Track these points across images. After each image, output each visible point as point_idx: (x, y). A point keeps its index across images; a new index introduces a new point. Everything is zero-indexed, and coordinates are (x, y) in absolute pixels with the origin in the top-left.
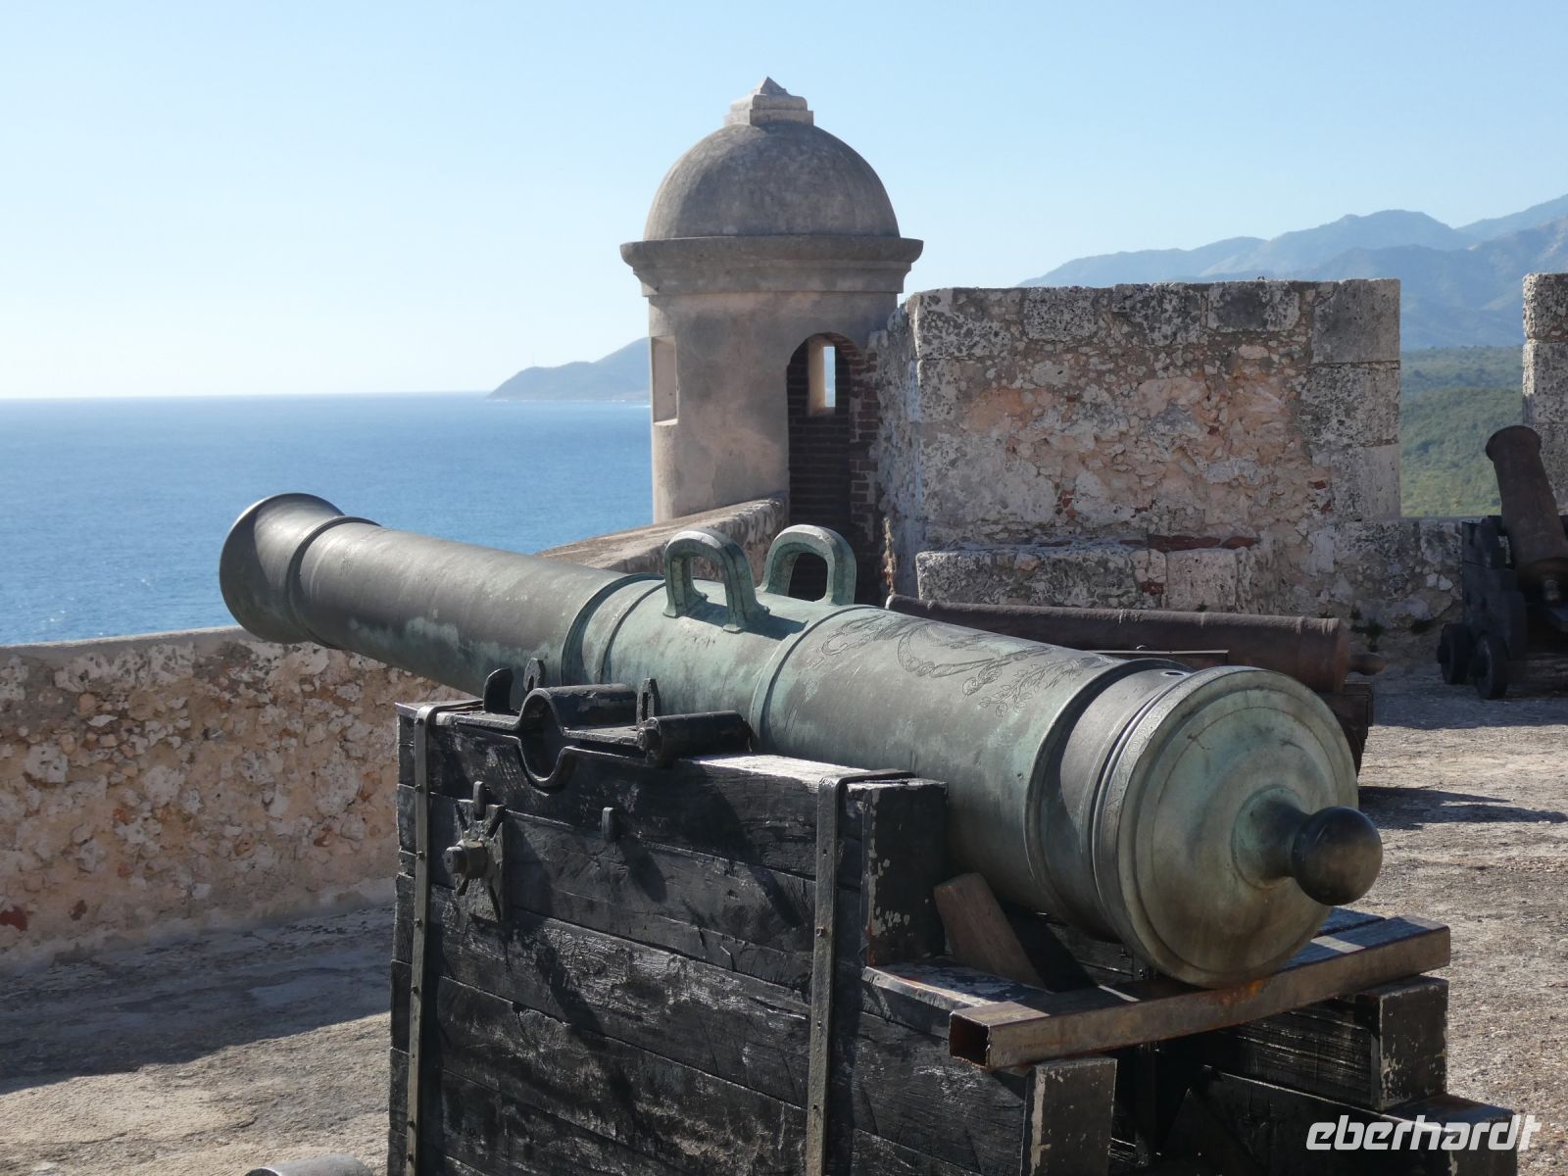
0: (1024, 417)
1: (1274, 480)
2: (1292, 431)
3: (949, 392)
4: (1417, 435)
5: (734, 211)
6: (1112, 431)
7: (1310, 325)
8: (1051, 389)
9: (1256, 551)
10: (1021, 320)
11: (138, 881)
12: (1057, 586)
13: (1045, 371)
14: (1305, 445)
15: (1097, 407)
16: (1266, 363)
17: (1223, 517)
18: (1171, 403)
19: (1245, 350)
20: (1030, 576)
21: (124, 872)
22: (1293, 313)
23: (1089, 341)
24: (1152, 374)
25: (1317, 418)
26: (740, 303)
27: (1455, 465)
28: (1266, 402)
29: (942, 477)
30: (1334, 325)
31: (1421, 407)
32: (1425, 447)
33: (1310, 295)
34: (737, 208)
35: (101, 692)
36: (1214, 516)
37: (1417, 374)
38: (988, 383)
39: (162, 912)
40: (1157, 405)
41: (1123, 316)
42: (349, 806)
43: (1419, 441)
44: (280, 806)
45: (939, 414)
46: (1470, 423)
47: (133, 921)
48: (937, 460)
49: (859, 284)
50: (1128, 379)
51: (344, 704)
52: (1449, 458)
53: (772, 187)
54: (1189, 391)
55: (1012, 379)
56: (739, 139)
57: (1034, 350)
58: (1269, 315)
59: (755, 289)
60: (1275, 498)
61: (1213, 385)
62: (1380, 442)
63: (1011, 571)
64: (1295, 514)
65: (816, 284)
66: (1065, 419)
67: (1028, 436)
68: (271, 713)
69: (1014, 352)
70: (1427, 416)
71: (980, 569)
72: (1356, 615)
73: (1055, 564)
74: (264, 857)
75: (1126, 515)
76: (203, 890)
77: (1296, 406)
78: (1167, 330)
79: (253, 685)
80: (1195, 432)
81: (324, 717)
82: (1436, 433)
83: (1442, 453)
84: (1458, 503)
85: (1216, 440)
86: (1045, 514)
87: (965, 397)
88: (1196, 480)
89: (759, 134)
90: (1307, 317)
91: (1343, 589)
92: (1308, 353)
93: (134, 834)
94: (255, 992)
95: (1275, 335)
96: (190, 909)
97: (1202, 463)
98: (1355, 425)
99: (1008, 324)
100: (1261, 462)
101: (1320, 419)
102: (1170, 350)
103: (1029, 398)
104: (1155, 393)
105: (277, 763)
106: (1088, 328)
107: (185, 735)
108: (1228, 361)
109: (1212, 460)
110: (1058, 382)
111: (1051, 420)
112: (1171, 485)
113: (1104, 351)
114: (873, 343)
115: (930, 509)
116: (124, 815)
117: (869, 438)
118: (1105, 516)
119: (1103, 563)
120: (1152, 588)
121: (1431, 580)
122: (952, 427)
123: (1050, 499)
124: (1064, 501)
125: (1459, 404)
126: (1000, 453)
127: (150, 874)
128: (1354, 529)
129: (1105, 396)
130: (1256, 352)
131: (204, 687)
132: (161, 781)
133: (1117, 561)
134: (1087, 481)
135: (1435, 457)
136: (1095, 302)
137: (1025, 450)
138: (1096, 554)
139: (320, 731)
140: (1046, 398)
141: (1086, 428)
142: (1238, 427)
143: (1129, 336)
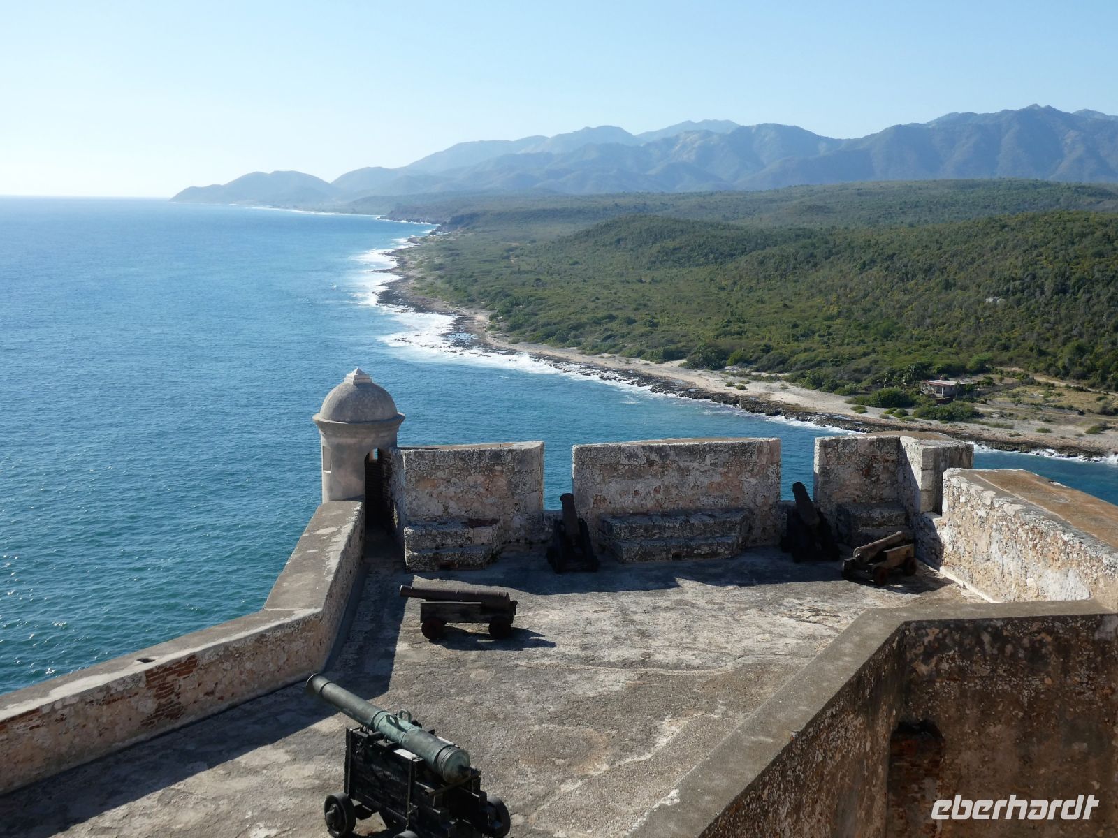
0: (435, 486)
1: (504, 503)
2: (509, 489)
3: (413, 480)
4: (616, 235)
5: (349, 415)
6: (459, 490)
7: (514, 461)
8: (442, 479)
9: (498, 524)
10: (434, 460)
11: (244, 686)
12: (443, 539)
13: (441, 474)
14: (512, 494)
15: (455, 483)
16: (502, 471)
17: (490, 514)
18: (476, 482)
19: (496, 468)
20: (436, 536)
21: (241, 685)
22: (510, 458)
23: (452, 466)
24: (470, 474)
25: (516, 486)
26: (350, 441)
27: (632, 250)
28: (502, 482)
29: (411, 503)
30: (521, 461)
31: (617, 222)
32: (619, 241)
33: (514, 453)
34: (350, 414)
35: (237, 649)
36: (487, 512)
37: (616, 205)
38: (424, 477)
39: (249, 692)
40: (472, 483)
41: (462, 459)
42: (284, 663)
43: (616, 238)
44: (271, 665)
45: (410, 486)
46: (639, 231)
47: (243, 695)
48: (410, 499)
49: (386, 434)
50: (464, 476)
51: (283, 641)
52: (629, 246)
53: (360, 407)
54: (480, 479)
55: (431, 476)
56: (351, 391)
57: (437, 468)
58: (503, 458)
59: (355, 437)
60: (504, 508)
61: (487, 477)
62: (533, 491)
63: (431, 535)
64: (509, 512)
65: (373, 435)
66: (446, 487)
67: (436, 491)
68: (270, 646)
69: (432, 469)
70: (620, 227)
71: (422, 534)
72: (526, 539)
73: (443, 533)
74: (268, 677)
75: (463, 513)
76: (256, 686)
77: (510, 483)
78: (475, 463)
79: (266, 641)
80: (482, 490)
81: (280, 645)
82: (623, 234)
83: (626, 244)
84: (633, 268)
85: (488, 492)
86: (440, 513)
87: (418, 481)
88: (482, 503)
89: (356, 389)
90: (513, 459)
91: (522, 532)
92: (514, 469)
93: (243, 677)
94: (278, 717)
95: (504, 464)
96: (253, 690)
97: (484, 498)
98: (526, 488)
99: (430, 462)
100: (500, 498)
101: (517, 486)
102: (475, 468)
103: (436, 481)
104: (471, 480)
105: (270, 656)
106: (453, 462)
107: (253, 655)
108: (491, 471)
109: (487, 498)
110: (444, 477)
111: (442, 488)
112: (475, 505)
113: (457, 468)
114: (390, 451)
115: (408, 512)
116: (241, 673)
117: (388, 477)
118: (457, 513)
119: (456, 532)
120: (469, 539)
121: (546, 529)
122: (414, 489)
123: (441, 509)
124: (445, 510)
125: (634, 221)
126: (428, 497)
127: (246, 685)
128: (526, 516)
129: (457, 481)
130: (499, 468)
131: (257, 644)
132: (248, 665)
133: (460, 532)
134: (452, 504)
135: (623, 246)
136: (455, 455)
137: (435, 496)
138: (454, 530)
139: (279, 648)
140: (441, 481)
141: (452, 490)
142: (494, 489)
143: (464, 464)
